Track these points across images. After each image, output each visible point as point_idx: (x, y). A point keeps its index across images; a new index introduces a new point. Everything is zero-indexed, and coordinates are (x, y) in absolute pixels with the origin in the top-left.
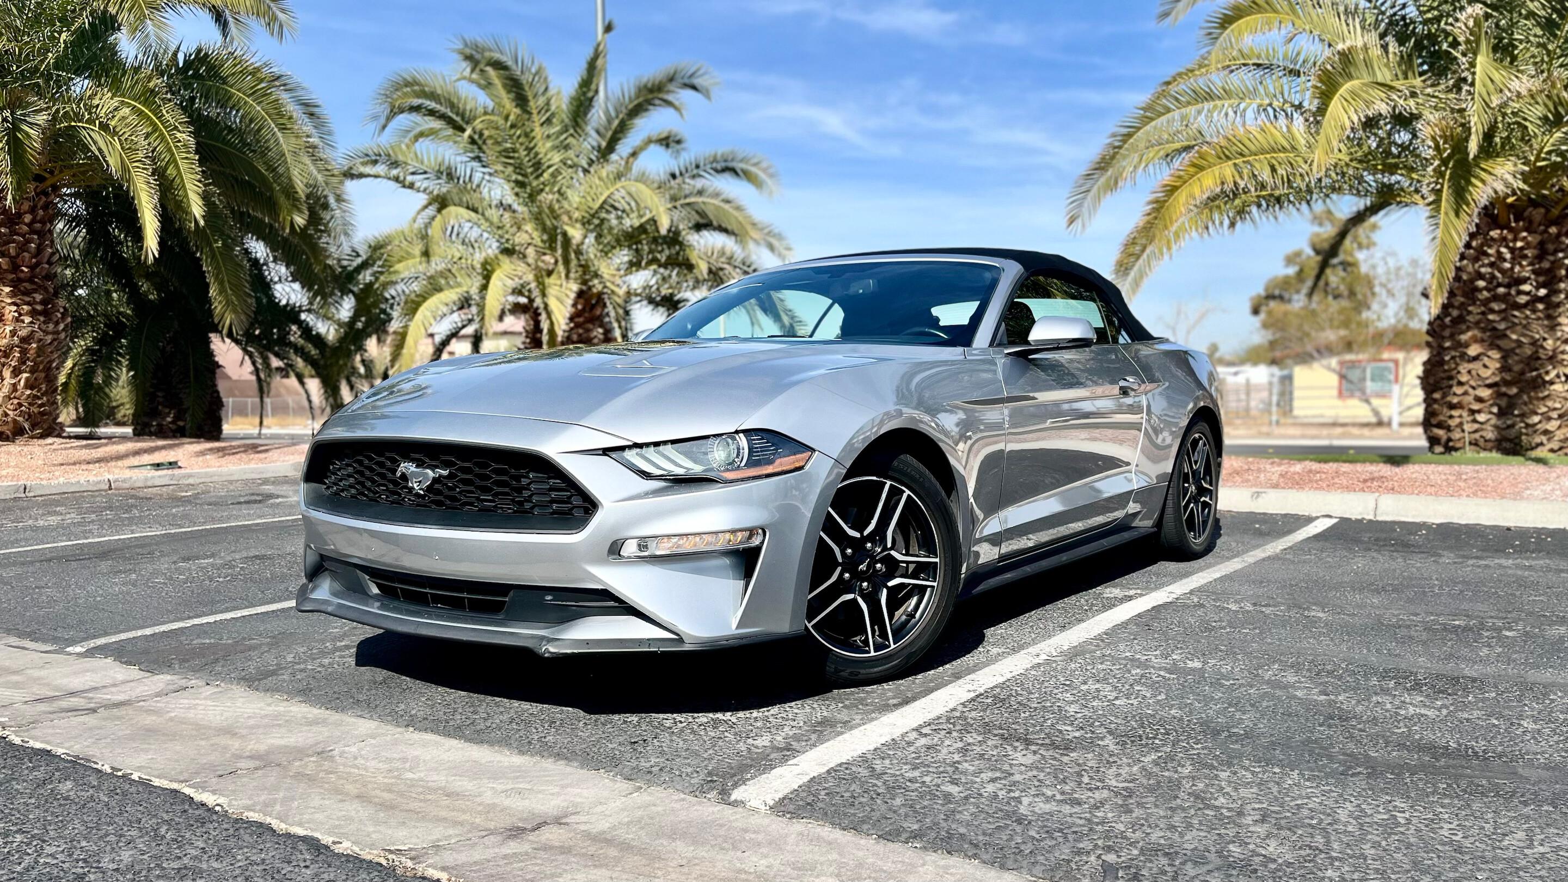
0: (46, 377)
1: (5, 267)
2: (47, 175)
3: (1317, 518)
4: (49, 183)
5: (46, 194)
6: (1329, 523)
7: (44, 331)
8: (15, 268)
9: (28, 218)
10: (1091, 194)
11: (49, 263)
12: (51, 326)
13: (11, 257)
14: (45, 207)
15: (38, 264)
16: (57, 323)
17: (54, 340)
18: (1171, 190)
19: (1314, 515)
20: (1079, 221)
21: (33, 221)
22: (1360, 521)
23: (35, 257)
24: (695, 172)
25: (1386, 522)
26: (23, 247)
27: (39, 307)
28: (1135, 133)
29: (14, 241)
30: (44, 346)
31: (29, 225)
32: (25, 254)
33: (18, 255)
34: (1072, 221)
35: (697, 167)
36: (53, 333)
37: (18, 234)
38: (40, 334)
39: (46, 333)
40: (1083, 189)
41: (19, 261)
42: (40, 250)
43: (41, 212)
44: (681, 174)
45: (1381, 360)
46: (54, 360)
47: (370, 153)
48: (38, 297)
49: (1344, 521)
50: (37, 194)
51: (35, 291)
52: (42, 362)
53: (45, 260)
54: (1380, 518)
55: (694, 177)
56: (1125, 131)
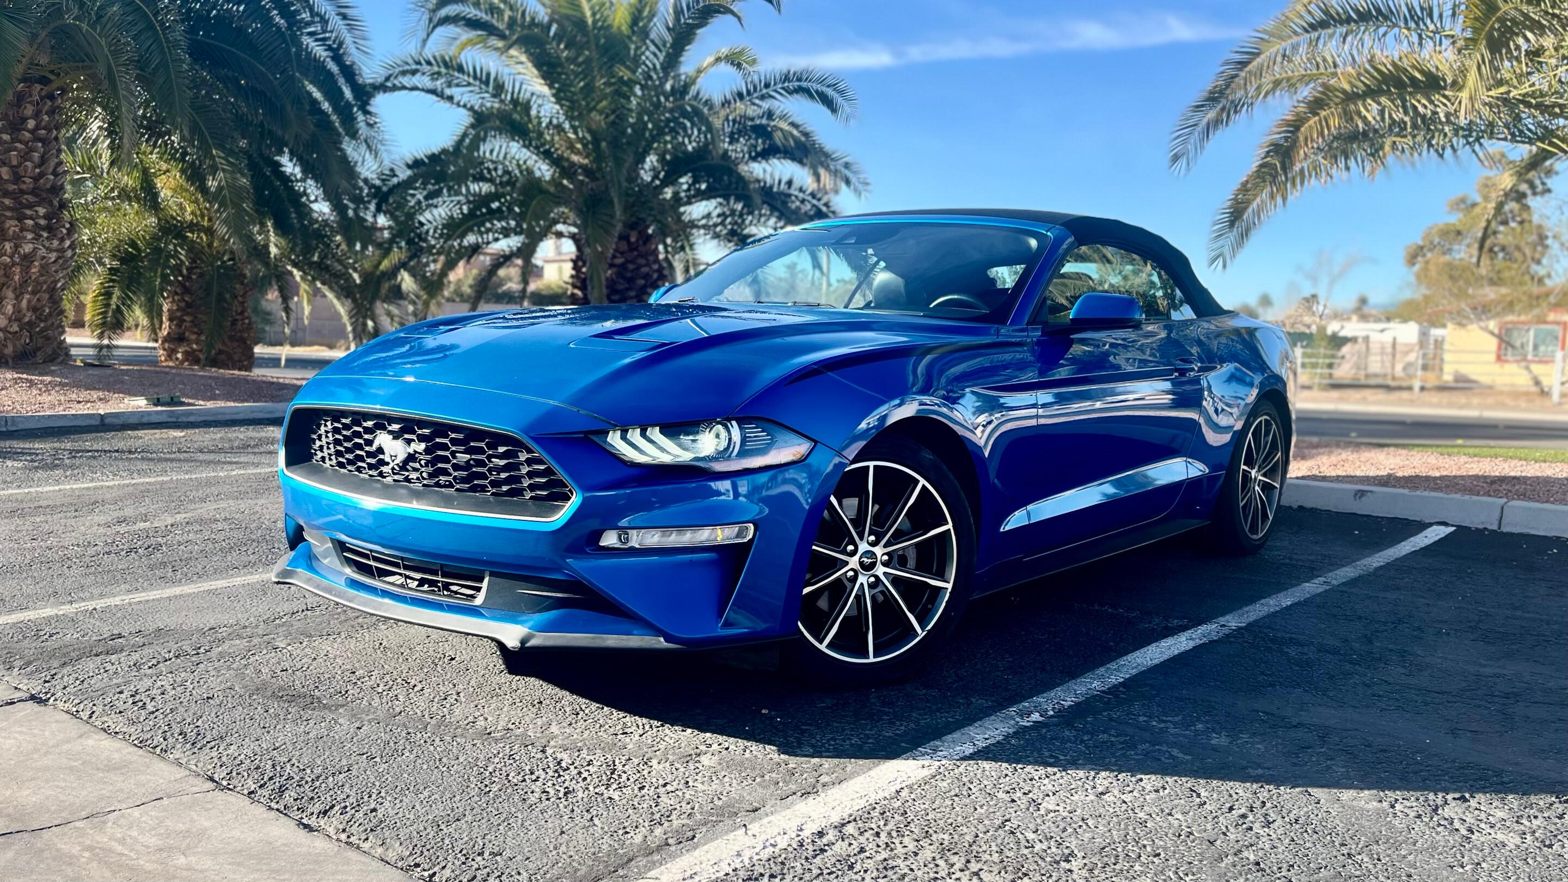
0: (51, 297)
1: (5, 177)
2: (52, 77)
3: (1431, 525)
4: (54, 85)
5: (51, 97)
6: (1443, 531)
7: (47, 249)
8: (17, 178)
9: (31, 124)
10: (1199, 128)
11: (55, 173)
12: (56, 243)
13: (12, 167)
14: (51, 112)
15: (41, 175)
16: (62, 240)
17: (59, 258)
18: (1295, 125)
19: (1427, 521)
20: (1184, 161)
21: (37, 127)
22: (1480, 532)
23: (40, 166)
24: (764, 91)
25: (1512, 534)
26: (25, 157)
27: (43, 222)
28: (1254, 59)
29: (15, 149)
30: (47, 265)
31: (32, 132)
32: (28, 163)
33: (20, 164)
34: (1176, 158)
35: (767, 86)
36: (57, 251)
37: (21, 142)
38: (42, 252)
39: (49, 250)
40: (1191, 122)
41: (21, 171)
42: (43, 161)
43: (46, 118)
44: (749, 93)
45: (1546, 322)
46: (59, 280)
47: (410, 61)
48: (42, 211)
49: (1462, 530)
50: (42, 98)
51: (39, 204)
52: (45, 282)
53: (51, 170)
54: (1505, 529)
55: (762, 98)
56: (1238, 57)
